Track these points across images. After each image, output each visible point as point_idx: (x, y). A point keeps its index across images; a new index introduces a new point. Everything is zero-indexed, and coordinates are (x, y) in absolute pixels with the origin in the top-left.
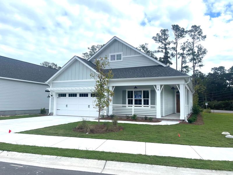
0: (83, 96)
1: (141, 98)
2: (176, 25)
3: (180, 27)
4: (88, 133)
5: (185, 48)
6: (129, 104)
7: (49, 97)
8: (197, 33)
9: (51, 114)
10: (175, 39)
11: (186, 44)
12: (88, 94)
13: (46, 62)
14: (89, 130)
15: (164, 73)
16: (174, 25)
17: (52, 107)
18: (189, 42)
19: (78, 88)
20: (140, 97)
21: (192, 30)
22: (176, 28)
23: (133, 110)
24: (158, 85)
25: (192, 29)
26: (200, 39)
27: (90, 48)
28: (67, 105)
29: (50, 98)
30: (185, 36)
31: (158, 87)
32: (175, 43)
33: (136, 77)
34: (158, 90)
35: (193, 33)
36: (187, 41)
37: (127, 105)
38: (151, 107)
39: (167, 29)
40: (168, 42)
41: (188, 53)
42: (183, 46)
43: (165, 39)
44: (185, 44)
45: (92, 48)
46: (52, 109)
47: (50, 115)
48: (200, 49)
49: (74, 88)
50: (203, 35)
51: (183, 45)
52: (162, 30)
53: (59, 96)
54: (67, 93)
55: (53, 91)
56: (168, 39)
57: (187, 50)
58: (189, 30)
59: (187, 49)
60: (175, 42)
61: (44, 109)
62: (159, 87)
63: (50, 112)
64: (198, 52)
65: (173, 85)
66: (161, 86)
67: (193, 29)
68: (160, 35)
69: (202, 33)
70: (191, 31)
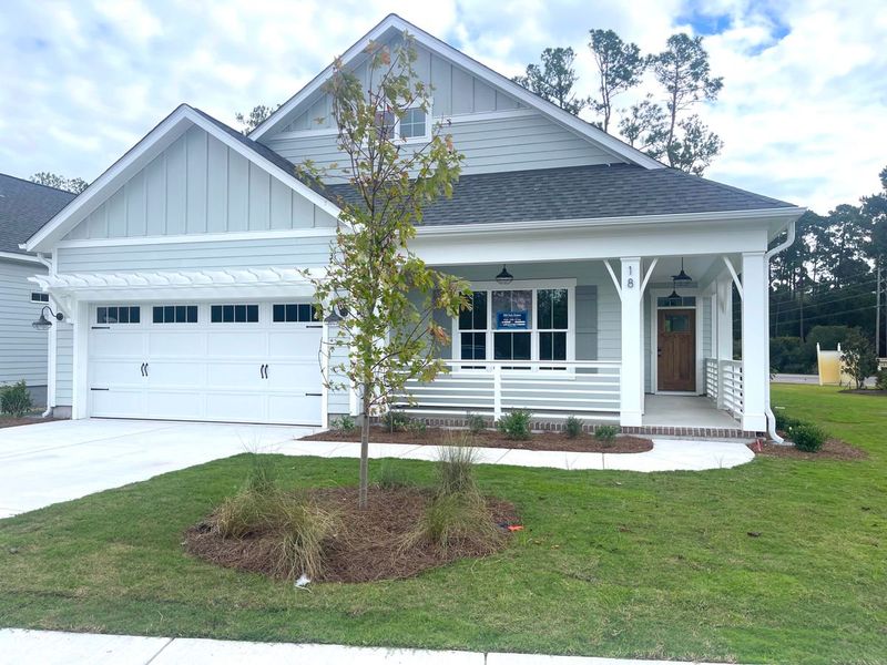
0: (228, 319)
1: (525, 327)
2: (605, 30)
3: (620, 41)
4: (304, 580)
5: (636, 129)
6: (466, 355)
7: (44, 322)
8: (686, 66)
9: (60, 415)
10: (603, 88)
11: (643, 111)
12: (257, 307)
13: (48, 176)
14: (309, 552)
15: (660, 199)
16: (600, 32)
17: (63, 377)
18: (655, 106)
19: (203, 277)
20: (522, 323)
21: (669, 53)
22: (606, 42)
23: (497, 389)
24: (629, 258)
25: (668, 49)
26: (700, 93)
27: (247, 117)
28: (145, 366)
29: (53, 330)
30: (640, 78)
31: (631, 270)
32: (601, 107)
33: (515, 220)
34: (631, 282)
35: (671, 67)
36: (646, 99)
37: (456, 361)
38: (578, 370)
39: (570, 49)
40: (572, 103)
41: (649, 151)
42: (628, 120)
43: (562, 90)
44: (639, 114)
45: (253, 115)
46: (65, 384)
47: (51, 418)
48: (695, 134)
49: (181, 278)
50: (712, 76)
51: (631, 117)
52: (548, 51)
53: (101, 319)
54: (146, 303)
55: (67, 295)
56: (572, 90)
57: (647, 137)
58: (658, 55)
59: (645, 134)
60: (601, 102)
61: (21, 388)
62: (636, 267)
63: (52, 401)
64: (687, 148)
65: (682, 259)
66: (645, 263)
67: (674, 50)
68: (543, 71)
69: (706, 70)
70: (665, 58)
